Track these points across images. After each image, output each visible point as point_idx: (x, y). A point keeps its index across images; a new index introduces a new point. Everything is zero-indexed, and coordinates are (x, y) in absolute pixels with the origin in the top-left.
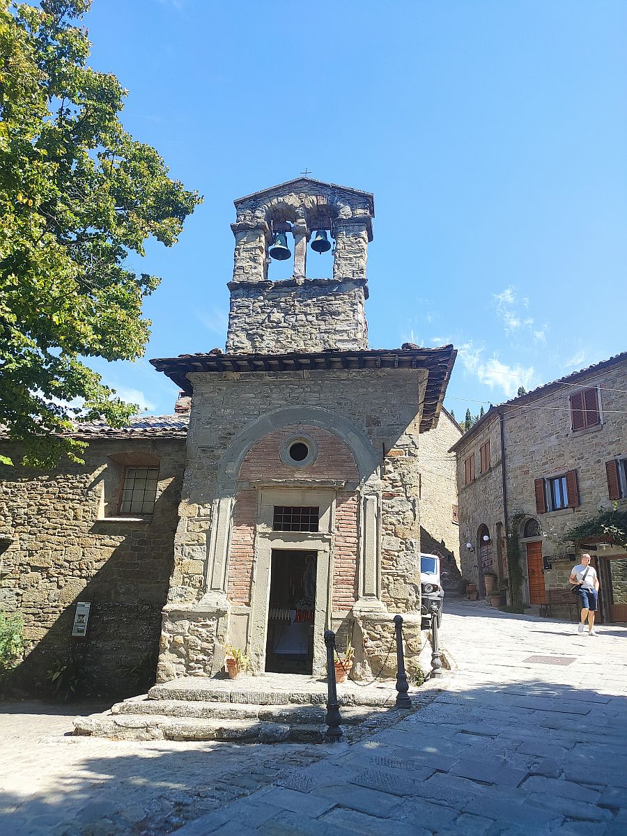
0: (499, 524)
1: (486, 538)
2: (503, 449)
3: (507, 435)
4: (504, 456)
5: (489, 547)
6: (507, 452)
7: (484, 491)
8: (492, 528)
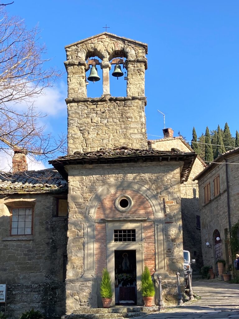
0: (226, 230)
1: (218, 239)
2: (228, 182)
3: (229, 173)
4: (228, 187)
5: (220, 244)
6: (230, 184)
7: (217, 208)
8: (222, 232)
